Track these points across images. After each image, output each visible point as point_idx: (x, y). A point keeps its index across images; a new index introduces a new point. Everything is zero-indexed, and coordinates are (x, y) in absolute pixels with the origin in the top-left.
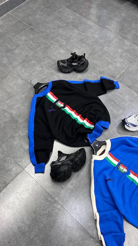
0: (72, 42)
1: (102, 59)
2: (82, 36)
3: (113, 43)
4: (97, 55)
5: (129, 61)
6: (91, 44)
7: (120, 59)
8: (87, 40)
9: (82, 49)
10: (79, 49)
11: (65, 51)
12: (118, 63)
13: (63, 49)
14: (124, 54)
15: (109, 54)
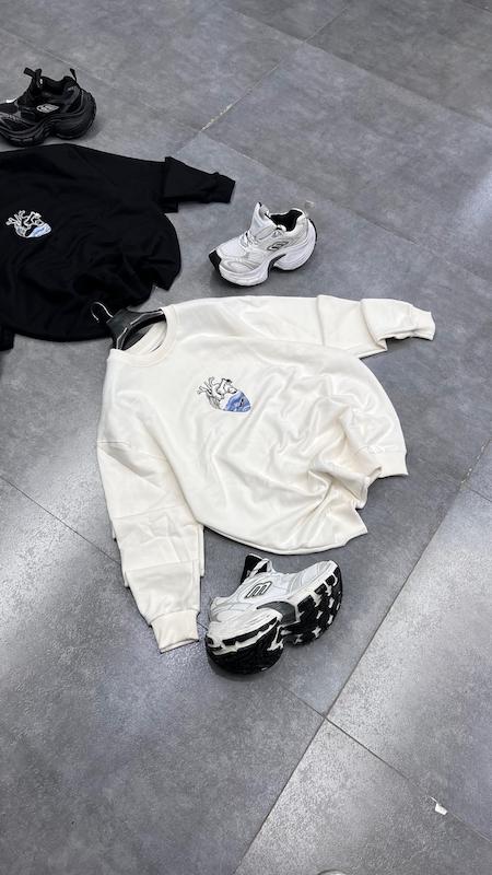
0: (66, 30)
1: (161, 76)
2: (102, 9)
3: (203, 26)
4: (145, 63)
5: (249, 76)
6: (129, 32)
7: (221, 73)
8: (115, 22)
9: (99, 47)
10: (88, 48)
11: (41, 58)
12: (213, 83)
13: (35, 52)
14: (235, 58)
15: (187, 60)
